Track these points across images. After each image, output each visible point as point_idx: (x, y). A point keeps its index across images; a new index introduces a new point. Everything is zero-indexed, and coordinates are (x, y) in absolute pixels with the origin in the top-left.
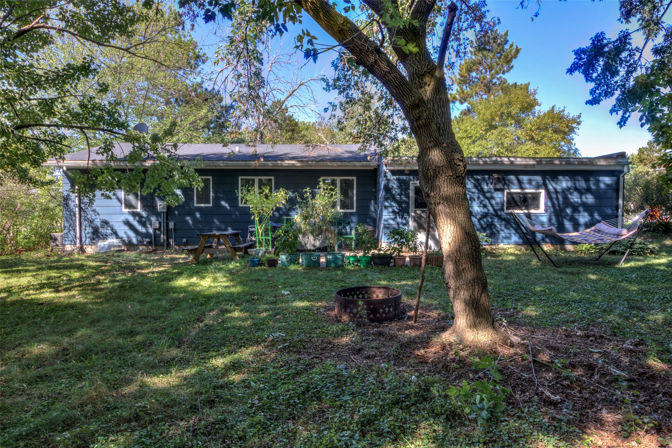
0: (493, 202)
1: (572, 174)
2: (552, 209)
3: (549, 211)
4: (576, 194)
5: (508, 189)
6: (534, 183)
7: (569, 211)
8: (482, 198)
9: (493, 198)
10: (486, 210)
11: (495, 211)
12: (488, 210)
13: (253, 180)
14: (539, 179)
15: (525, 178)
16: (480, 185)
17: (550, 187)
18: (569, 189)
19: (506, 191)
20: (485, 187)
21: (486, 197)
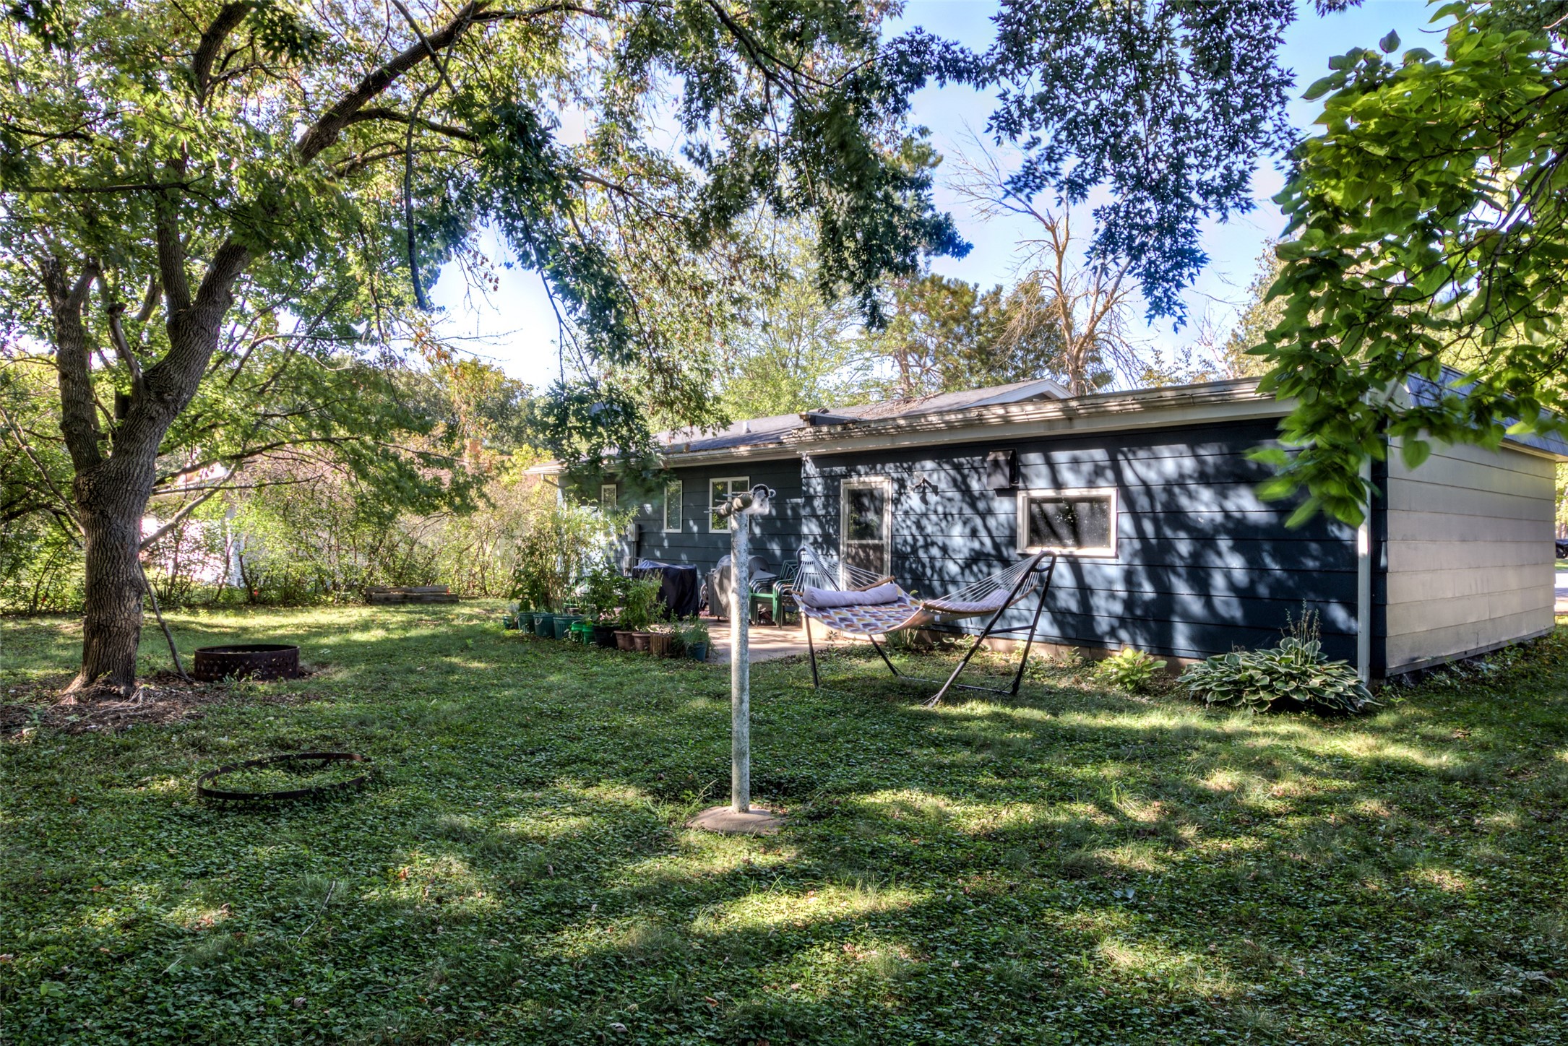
0: (992, 522)
1: (1190, 435)
2: (1137, 544)
3: (1127, 549)
4: (1206, 494)
5: (1027, 489)
6: (1087, 468)
7: (1184, 547)
8: (967, 511)
9: (990, 512)
10: (976, 545)
11: (996, 546)
12: (982, 544)
13: (725, 484)
14: (1099, 454)
15: (1061, 457)
16: (964, 477)
17: (1129, 476)
18: (1181, 481)
19: (1021, 496)
20: (975, 486)
21: (978, 512)
